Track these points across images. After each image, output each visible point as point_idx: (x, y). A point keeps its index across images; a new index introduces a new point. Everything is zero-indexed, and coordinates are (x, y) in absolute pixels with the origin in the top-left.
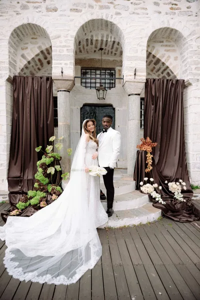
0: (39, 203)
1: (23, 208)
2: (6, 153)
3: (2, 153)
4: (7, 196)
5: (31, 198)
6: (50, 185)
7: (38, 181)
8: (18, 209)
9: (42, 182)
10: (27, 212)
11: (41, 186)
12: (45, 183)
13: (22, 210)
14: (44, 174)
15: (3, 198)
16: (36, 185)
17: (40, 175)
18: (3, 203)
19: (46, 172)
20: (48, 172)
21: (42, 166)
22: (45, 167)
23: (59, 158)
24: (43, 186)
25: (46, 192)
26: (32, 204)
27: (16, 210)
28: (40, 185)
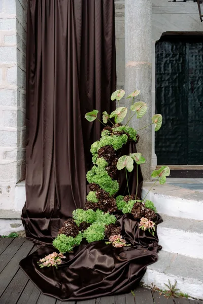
0: (106, 239)
1: (70, 248)
2: (15, 129)
3: (7, 128)
4: (20, 222)
5: (85, 226)
6: (121, 196)
7: (96, 187)
8: (58, 252)
9: (107, 190)
10: (83, 258)
11: (103, 198)
12: (111, 192)
13: (67, 254)
14: (109, 171)
15: (13, 226)
16: (92, 196)
17: (102, 174)
18: (13, 238)
19: (115, 167)
20: (120, 167)
21: (106, 152)
22: (111, 154)
23: (135, 139)
24: (109, 198)
25: (114, 213)
26: (89, 240)
27: (54, 255)
28: (101, 197)
